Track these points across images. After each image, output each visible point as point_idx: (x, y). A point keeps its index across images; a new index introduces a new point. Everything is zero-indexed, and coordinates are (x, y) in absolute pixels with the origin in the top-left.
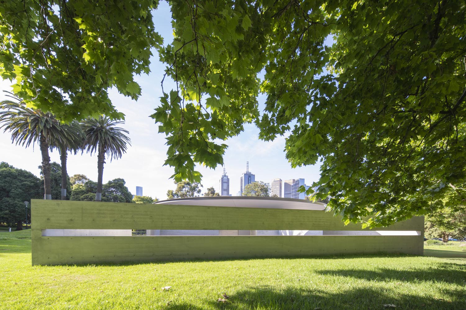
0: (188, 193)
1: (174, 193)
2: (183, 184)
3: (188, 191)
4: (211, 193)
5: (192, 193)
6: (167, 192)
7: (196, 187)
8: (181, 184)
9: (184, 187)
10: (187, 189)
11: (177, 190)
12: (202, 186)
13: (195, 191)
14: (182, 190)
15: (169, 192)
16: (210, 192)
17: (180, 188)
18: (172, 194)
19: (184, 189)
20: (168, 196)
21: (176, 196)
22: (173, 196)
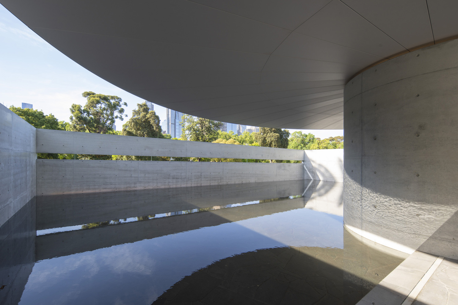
0: (105, 112)
1: (83, 108)
2: (98, 99)
3: (104, 109)
4: (143, 111)
5: (111, 112)
6: (71, 107)
7: (118, 105)
8: (94, 97)
9: (98, 102)
10: (103, 106)
11: (87, 106)
12: (126, 104)
13: (116, 110)
14: (96, 107)
15: (74, 106)
16: (141, 109)
17: (93, 102)
18: (79, 110)
19: (100, 105)
20: (73, 112)
21: (85, 114)
22: (81, 113)
